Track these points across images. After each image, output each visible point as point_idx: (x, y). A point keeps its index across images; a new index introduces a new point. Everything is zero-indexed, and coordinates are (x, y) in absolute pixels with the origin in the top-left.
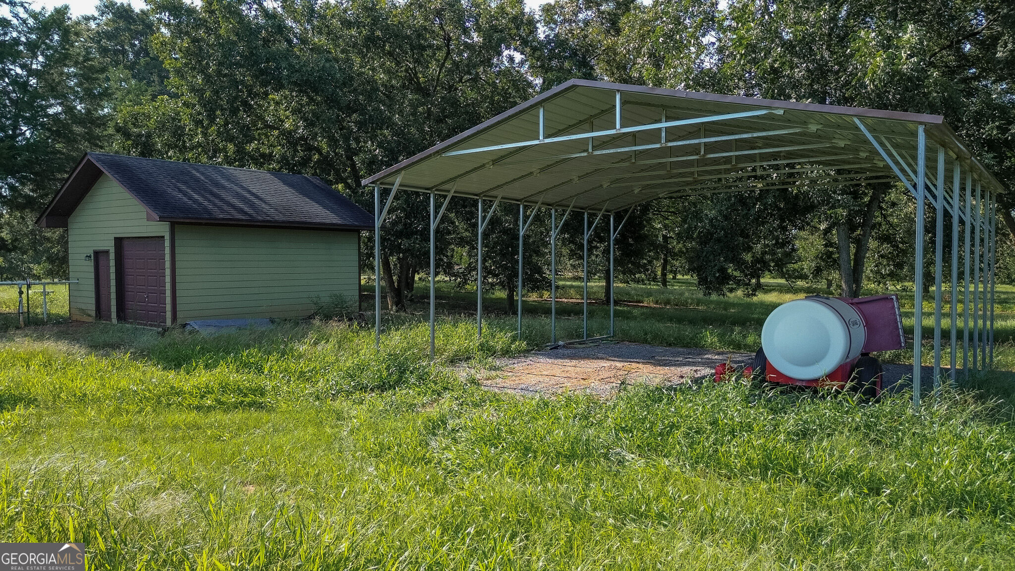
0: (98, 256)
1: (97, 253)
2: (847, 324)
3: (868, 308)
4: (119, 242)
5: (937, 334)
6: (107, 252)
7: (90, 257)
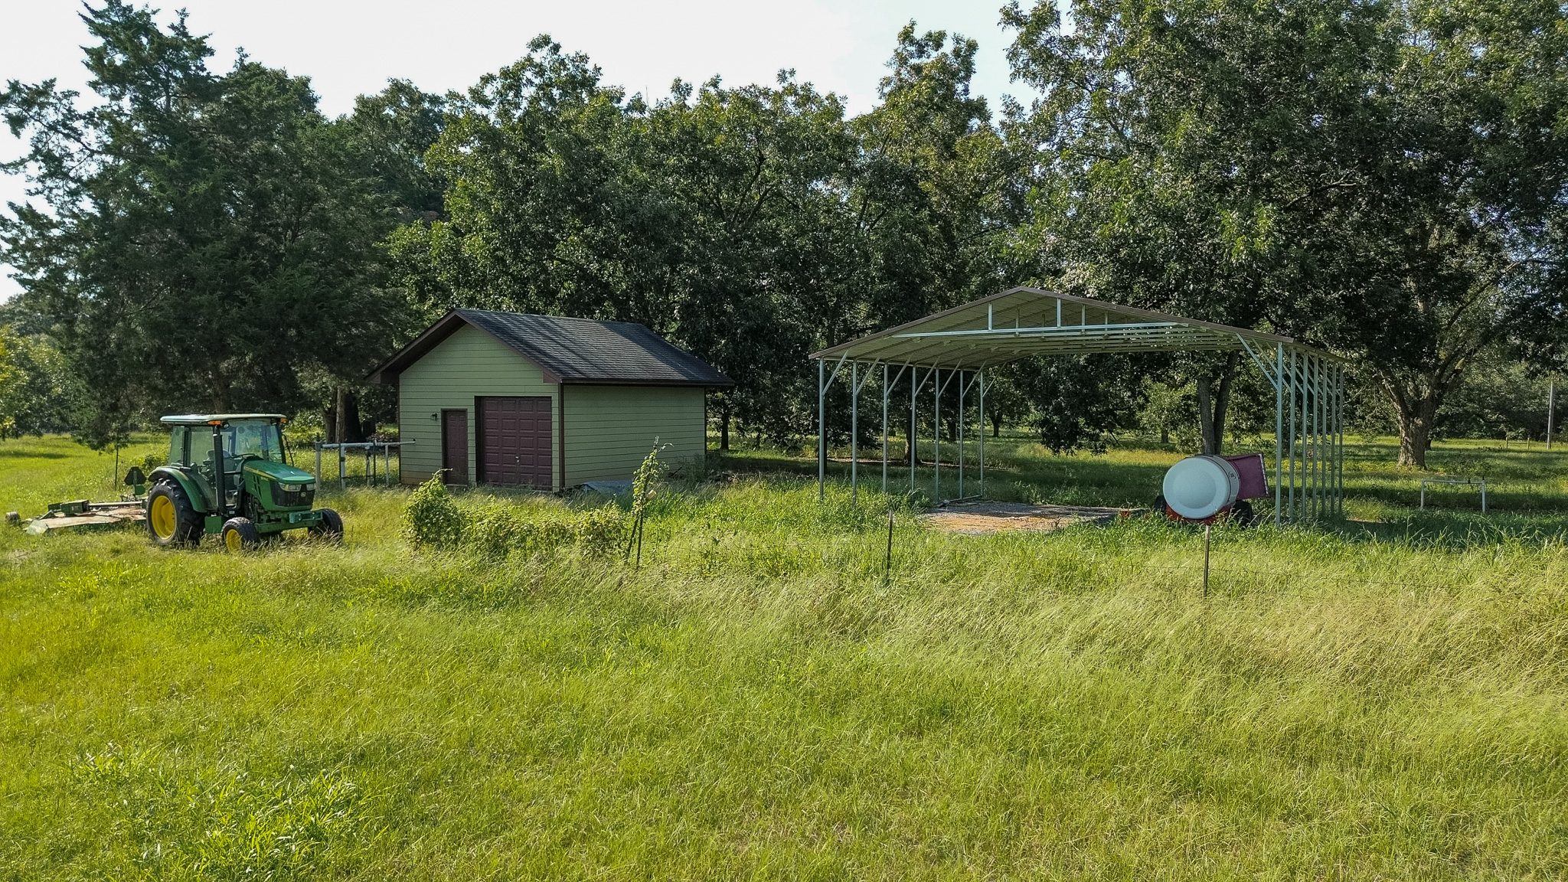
0: (449, 418)
1: (445, 412)
2: (1229, 476)
3: (1241, 464)
4: (479, 400)
5: (1291, 493)
6: (464, 412)
7: (436, 416)
